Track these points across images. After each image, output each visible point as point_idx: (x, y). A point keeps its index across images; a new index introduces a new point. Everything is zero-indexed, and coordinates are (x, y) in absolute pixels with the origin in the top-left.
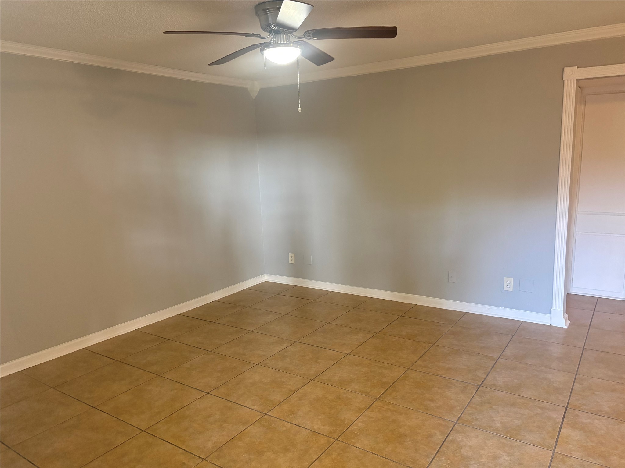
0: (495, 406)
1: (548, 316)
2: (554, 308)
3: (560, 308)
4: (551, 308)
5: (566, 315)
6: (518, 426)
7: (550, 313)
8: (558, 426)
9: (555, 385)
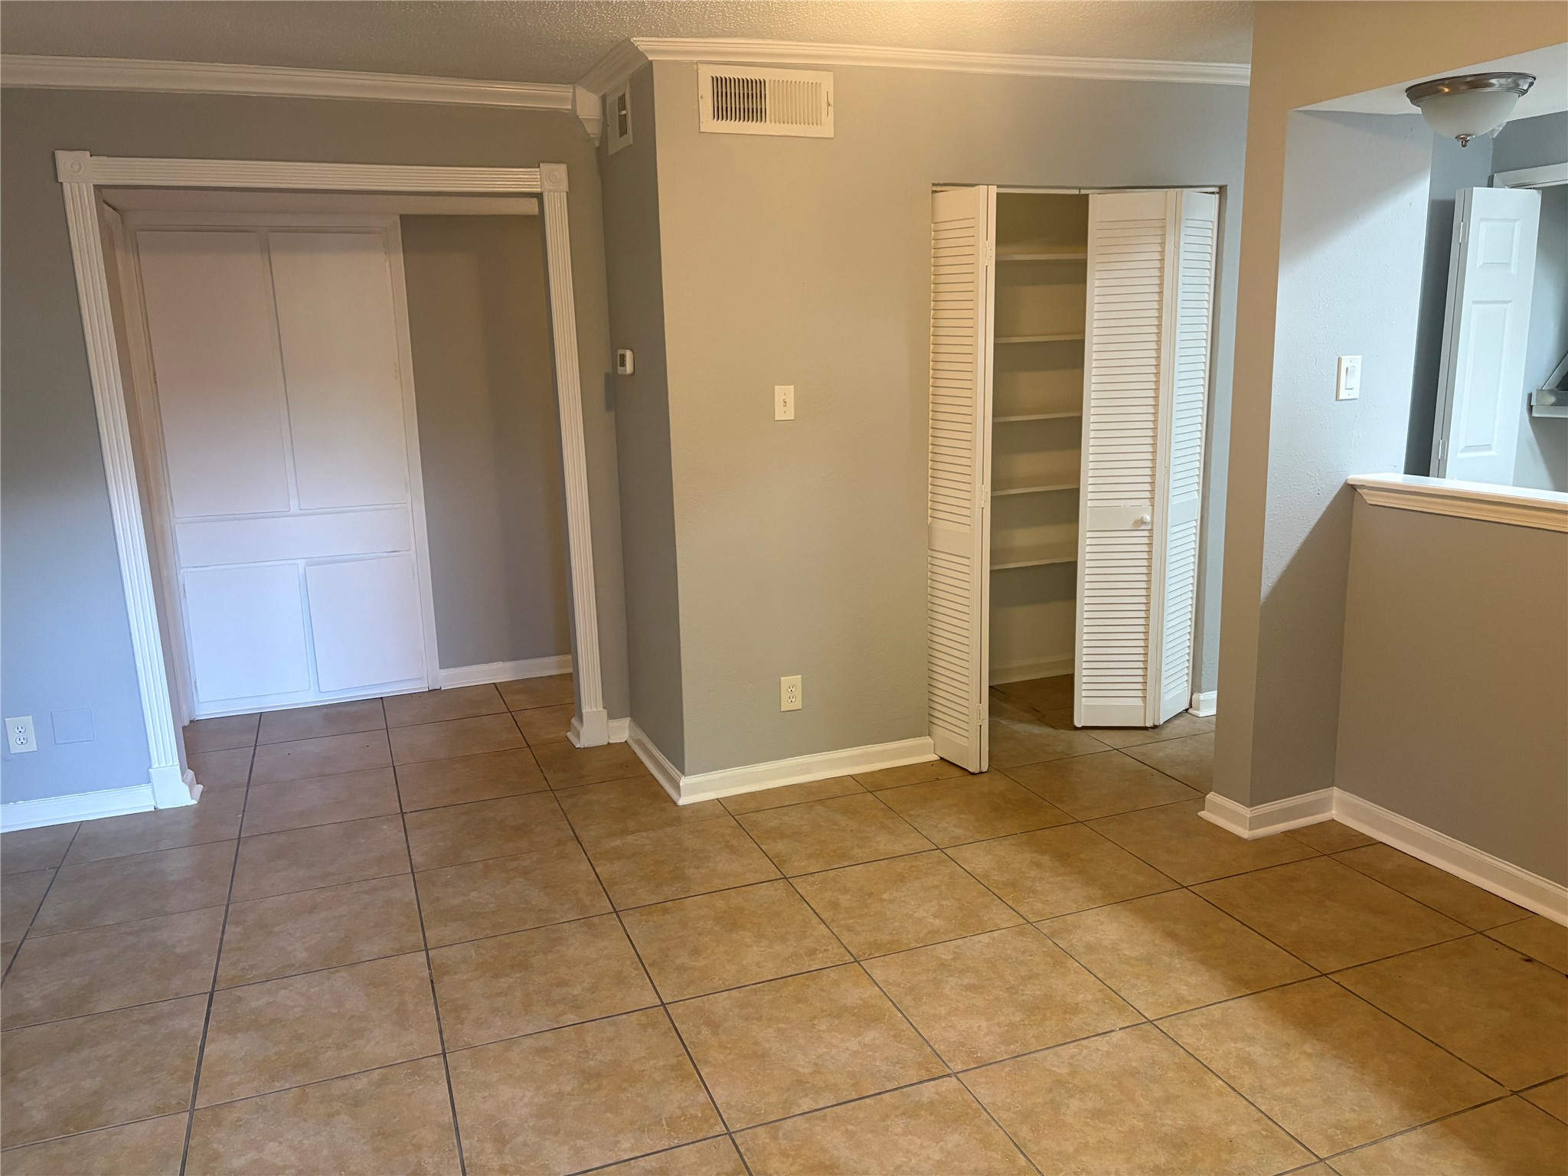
0: (24, 1072)
1: (146, 789)
2: (157, 765)
3: (171, 761)
4: (150, 767)
5: (190, 773)
6: (95, 1092)
7: (149, 781)
8: (196, 1045)
9: (178, 950)
